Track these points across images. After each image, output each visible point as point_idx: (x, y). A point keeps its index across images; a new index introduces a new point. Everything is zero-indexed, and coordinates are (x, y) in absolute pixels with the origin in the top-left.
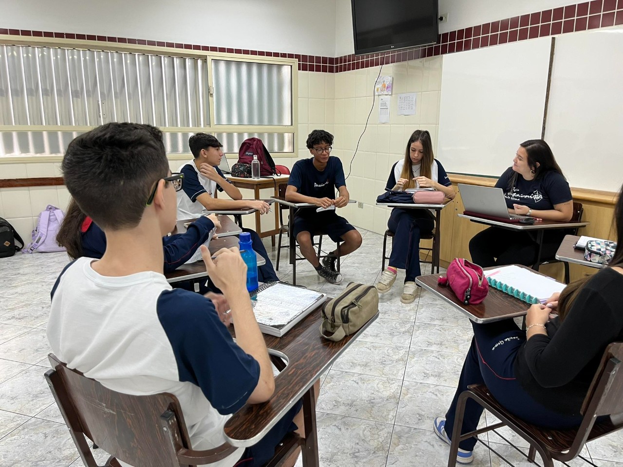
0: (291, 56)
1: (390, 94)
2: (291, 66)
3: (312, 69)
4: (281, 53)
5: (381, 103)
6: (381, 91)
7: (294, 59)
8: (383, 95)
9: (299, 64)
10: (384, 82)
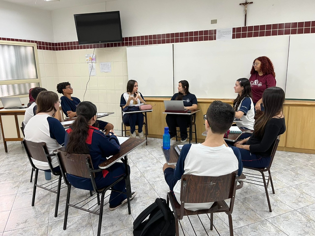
0: (32, 42)
1: (95, 62)
2: (33, 47)
3: (44, 49)
4: (27, 40)
5: (90, 67)
6: (89, 61)
7: (34, 43)
8: (90, 63)
9: (37, 46)
10: (90, 57)
